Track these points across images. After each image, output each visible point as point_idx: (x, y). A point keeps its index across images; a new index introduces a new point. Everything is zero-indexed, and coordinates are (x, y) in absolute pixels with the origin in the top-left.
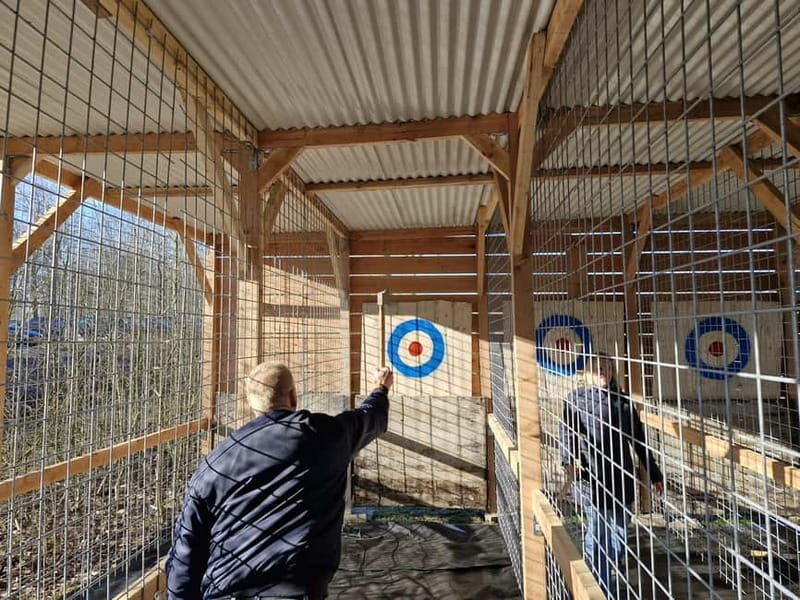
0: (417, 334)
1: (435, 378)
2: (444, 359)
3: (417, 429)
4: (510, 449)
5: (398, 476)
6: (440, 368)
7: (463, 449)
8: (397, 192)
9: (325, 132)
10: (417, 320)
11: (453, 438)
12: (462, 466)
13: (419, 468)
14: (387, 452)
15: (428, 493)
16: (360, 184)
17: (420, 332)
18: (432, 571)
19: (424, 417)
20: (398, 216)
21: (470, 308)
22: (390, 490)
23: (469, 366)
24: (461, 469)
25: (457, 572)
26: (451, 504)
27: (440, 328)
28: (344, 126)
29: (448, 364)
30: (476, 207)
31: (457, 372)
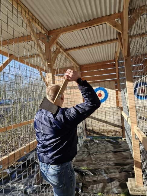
0: (100, 91)
1: (106, 102)
2: (108, 97)
3: (102, 116)
4: (128, 118)
5: (98, 128)
6: (107, 100)
7: (115, 121)
8: (90, 48)
9: (66, 28)
10: (100, 88)
11: (112, 118)
12: (115, 125)
13: (103, 126)
14: (94, 122)
15: (106, 133)
16: (80, 47)
17: (101, 91)
18: (108, 152)
19: (103, 113)
20: (93, 59)
21: (115, 83)
22: (96, 132)
23: (115, 99)
24: (115, 126)
25: (115, 152)
26: (112, 135)
27: (106, 89)
28: (71, 25)
29: (109, 99)
30: (114, 53)
31: (112, 101)
